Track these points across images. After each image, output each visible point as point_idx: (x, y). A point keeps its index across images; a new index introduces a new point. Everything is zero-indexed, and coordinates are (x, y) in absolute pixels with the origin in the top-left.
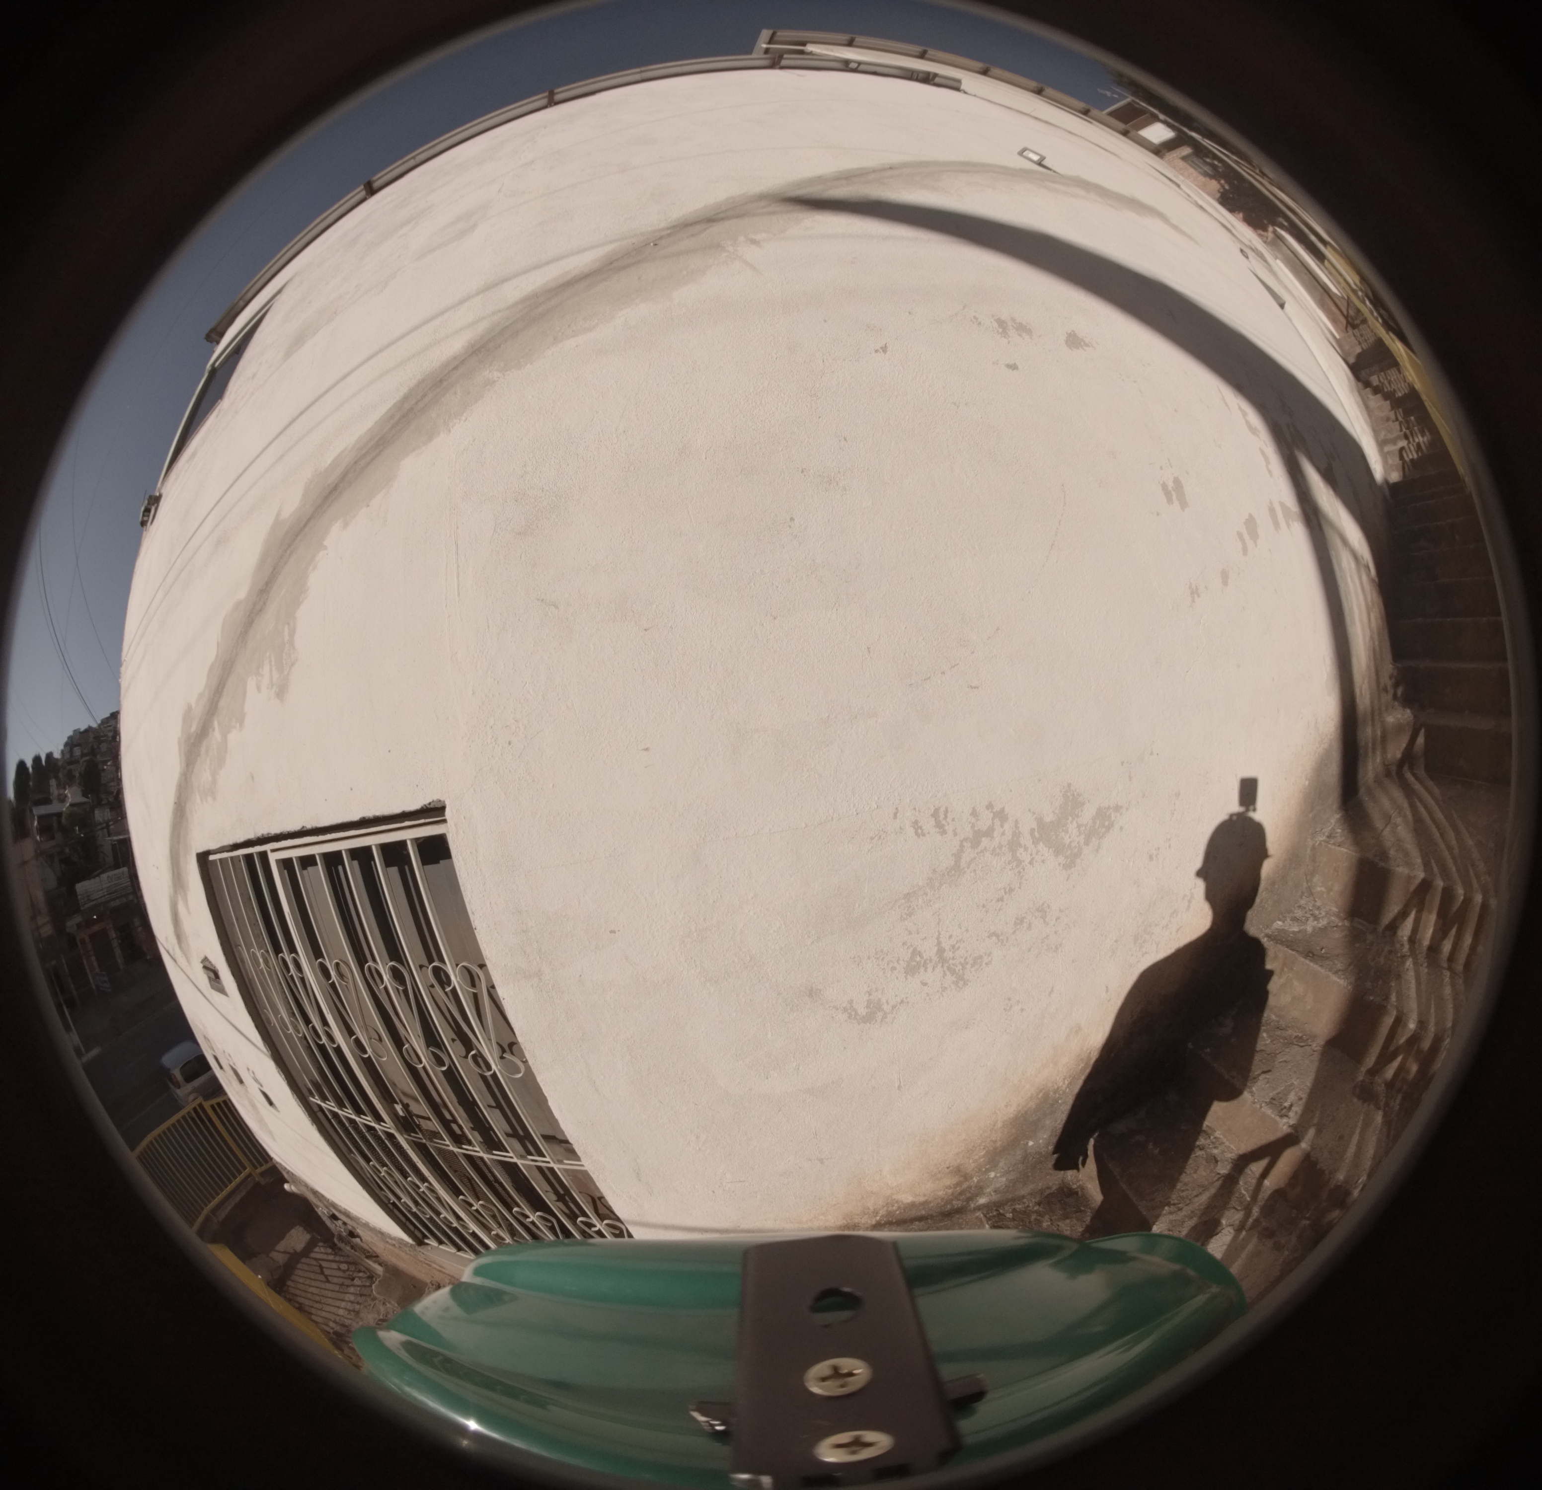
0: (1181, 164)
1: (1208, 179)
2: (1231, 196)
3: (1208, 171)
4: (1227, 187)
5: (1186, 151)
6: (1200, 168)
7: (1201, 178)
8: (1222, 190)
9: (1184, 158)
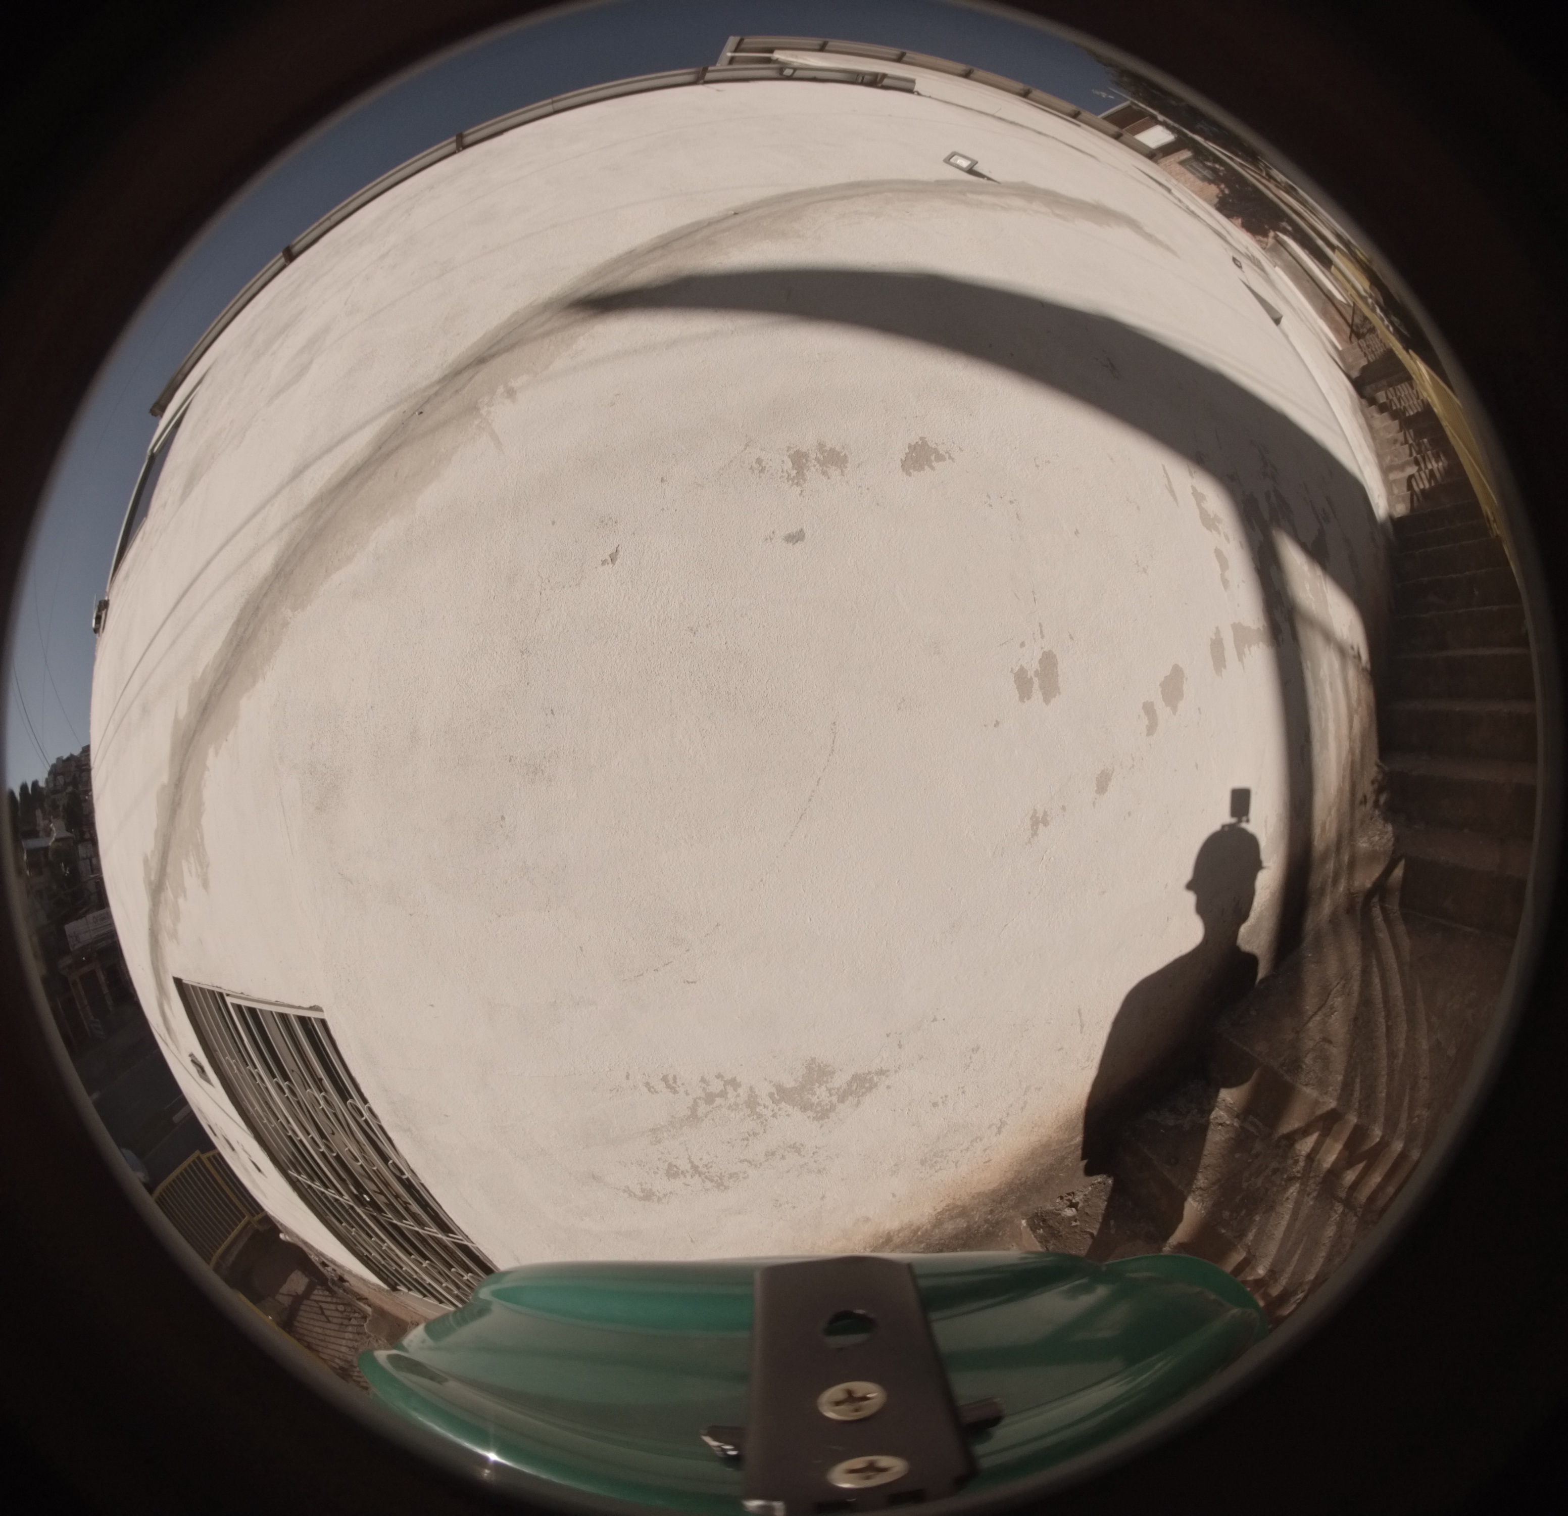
0: (1179, 168)
2: (1230, 200)
3: (1208, 176)
4: (1227, 191)
5: (1186, 154)
6: (1200, 172)
8: (1221, 195)
9: (1182, 163)
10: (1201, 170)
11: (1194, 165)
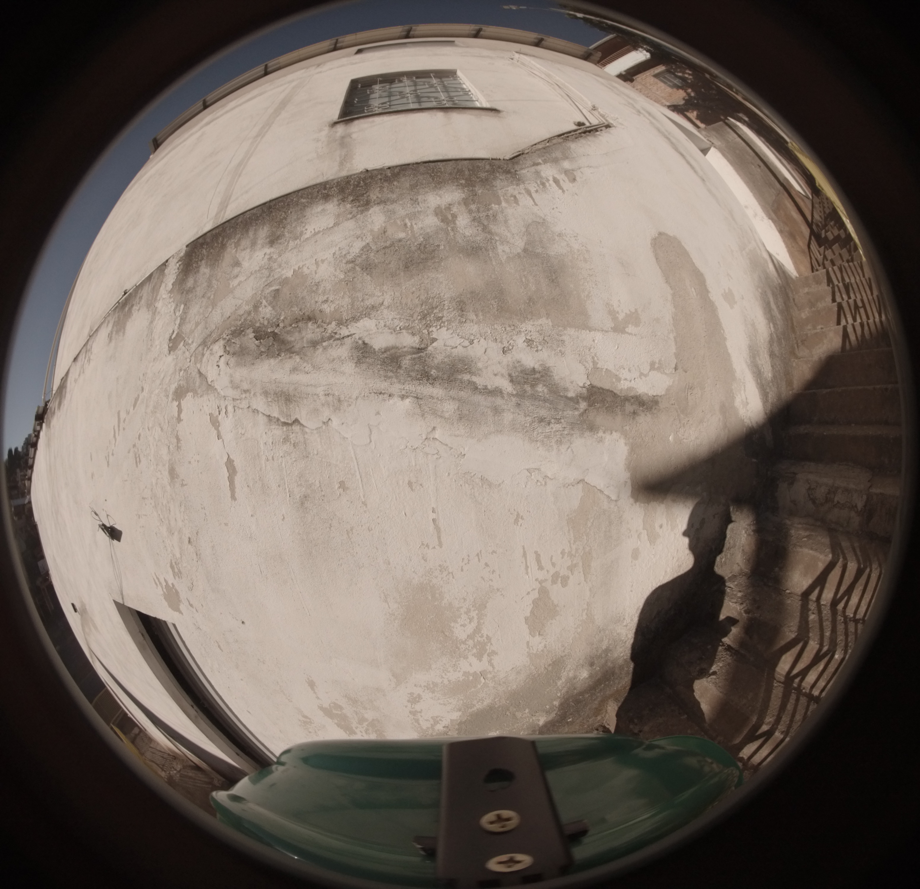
0: (653, 80)
1: (675, 90)
2: (695, 101)
3: (678, 84)
4: (693, 94)
5: (661, 68)
6: (670, 81)
7: (669, 90)
8: (687, 98)
9: (656, 76)
10: (672, 80)
11: (666, 76)
